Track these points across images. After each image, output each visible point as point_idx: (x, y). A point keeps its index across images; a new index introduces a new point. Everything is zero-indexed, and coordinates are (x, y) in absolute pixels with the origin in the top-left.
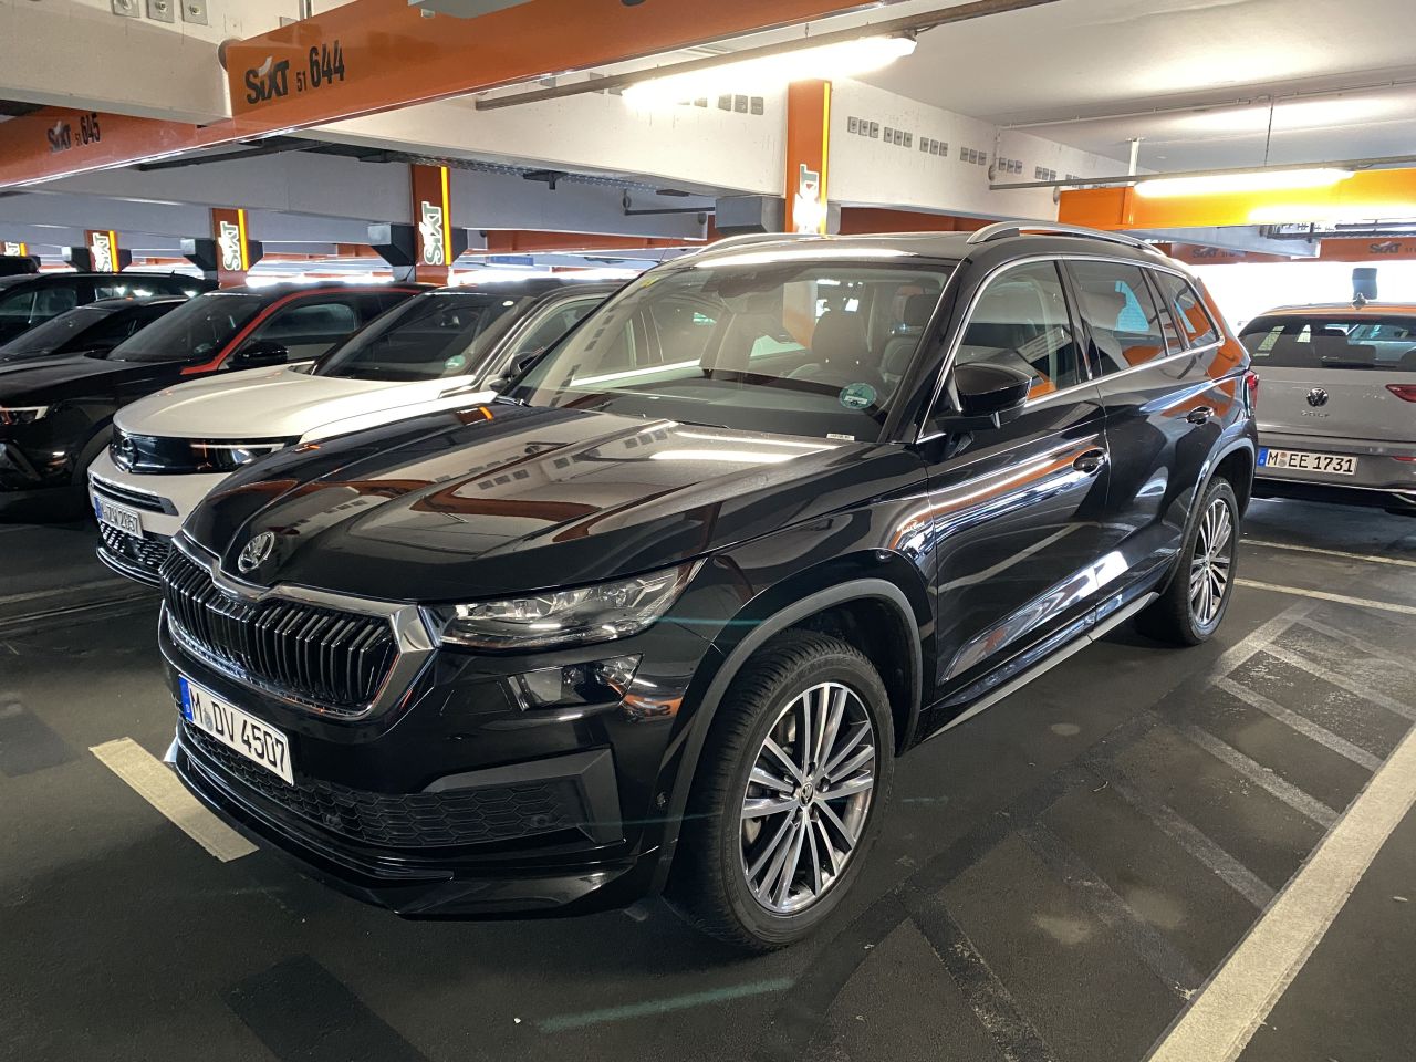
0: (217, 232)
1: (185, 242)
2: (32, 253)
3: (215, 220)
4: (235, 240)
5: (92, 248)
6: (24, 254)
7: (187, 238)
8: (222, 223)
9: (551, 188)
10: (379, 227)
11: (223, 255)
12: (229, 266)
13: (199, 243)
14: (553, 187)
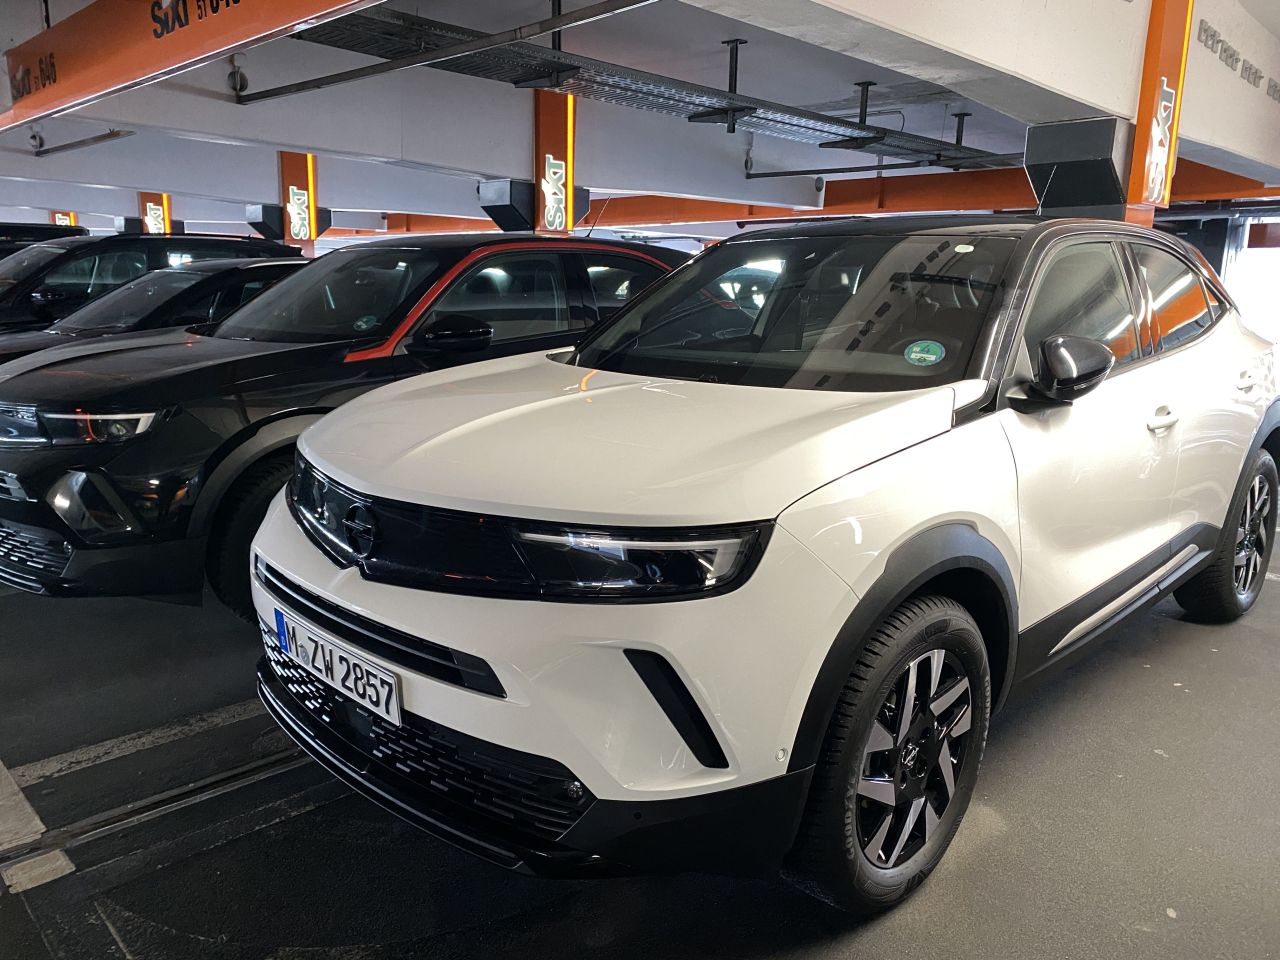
0: (286, 198)
1: (250, 208)
2: (81, 224)
3: (283, 183)
4: (303, 207)
5: (146, 218)
6: (73, 224)
7: (253, 204)
8: (291, 187)
9: (729, 131)
10: (495, 185)
11: (291, 222)
12: (297, 235)
13: (266, 209)
14: (732, 130)
